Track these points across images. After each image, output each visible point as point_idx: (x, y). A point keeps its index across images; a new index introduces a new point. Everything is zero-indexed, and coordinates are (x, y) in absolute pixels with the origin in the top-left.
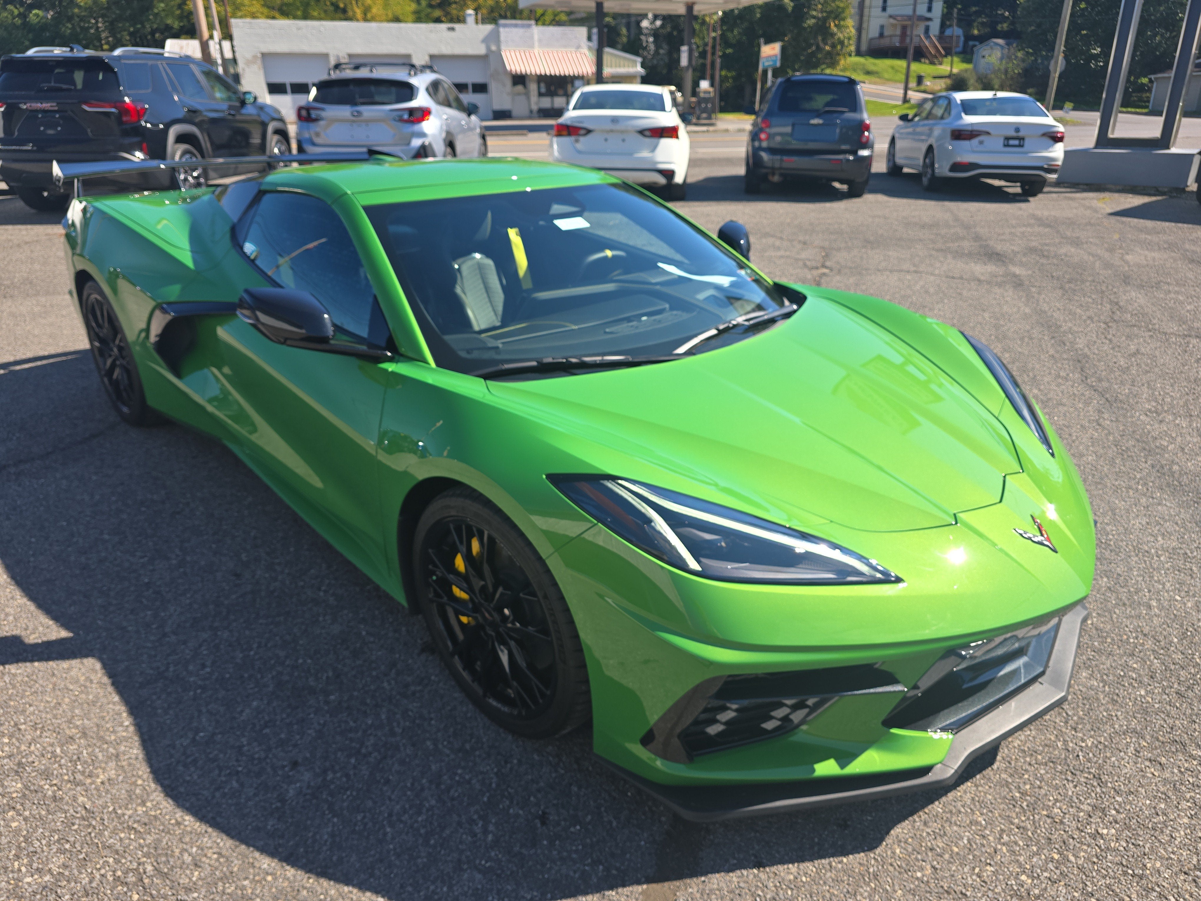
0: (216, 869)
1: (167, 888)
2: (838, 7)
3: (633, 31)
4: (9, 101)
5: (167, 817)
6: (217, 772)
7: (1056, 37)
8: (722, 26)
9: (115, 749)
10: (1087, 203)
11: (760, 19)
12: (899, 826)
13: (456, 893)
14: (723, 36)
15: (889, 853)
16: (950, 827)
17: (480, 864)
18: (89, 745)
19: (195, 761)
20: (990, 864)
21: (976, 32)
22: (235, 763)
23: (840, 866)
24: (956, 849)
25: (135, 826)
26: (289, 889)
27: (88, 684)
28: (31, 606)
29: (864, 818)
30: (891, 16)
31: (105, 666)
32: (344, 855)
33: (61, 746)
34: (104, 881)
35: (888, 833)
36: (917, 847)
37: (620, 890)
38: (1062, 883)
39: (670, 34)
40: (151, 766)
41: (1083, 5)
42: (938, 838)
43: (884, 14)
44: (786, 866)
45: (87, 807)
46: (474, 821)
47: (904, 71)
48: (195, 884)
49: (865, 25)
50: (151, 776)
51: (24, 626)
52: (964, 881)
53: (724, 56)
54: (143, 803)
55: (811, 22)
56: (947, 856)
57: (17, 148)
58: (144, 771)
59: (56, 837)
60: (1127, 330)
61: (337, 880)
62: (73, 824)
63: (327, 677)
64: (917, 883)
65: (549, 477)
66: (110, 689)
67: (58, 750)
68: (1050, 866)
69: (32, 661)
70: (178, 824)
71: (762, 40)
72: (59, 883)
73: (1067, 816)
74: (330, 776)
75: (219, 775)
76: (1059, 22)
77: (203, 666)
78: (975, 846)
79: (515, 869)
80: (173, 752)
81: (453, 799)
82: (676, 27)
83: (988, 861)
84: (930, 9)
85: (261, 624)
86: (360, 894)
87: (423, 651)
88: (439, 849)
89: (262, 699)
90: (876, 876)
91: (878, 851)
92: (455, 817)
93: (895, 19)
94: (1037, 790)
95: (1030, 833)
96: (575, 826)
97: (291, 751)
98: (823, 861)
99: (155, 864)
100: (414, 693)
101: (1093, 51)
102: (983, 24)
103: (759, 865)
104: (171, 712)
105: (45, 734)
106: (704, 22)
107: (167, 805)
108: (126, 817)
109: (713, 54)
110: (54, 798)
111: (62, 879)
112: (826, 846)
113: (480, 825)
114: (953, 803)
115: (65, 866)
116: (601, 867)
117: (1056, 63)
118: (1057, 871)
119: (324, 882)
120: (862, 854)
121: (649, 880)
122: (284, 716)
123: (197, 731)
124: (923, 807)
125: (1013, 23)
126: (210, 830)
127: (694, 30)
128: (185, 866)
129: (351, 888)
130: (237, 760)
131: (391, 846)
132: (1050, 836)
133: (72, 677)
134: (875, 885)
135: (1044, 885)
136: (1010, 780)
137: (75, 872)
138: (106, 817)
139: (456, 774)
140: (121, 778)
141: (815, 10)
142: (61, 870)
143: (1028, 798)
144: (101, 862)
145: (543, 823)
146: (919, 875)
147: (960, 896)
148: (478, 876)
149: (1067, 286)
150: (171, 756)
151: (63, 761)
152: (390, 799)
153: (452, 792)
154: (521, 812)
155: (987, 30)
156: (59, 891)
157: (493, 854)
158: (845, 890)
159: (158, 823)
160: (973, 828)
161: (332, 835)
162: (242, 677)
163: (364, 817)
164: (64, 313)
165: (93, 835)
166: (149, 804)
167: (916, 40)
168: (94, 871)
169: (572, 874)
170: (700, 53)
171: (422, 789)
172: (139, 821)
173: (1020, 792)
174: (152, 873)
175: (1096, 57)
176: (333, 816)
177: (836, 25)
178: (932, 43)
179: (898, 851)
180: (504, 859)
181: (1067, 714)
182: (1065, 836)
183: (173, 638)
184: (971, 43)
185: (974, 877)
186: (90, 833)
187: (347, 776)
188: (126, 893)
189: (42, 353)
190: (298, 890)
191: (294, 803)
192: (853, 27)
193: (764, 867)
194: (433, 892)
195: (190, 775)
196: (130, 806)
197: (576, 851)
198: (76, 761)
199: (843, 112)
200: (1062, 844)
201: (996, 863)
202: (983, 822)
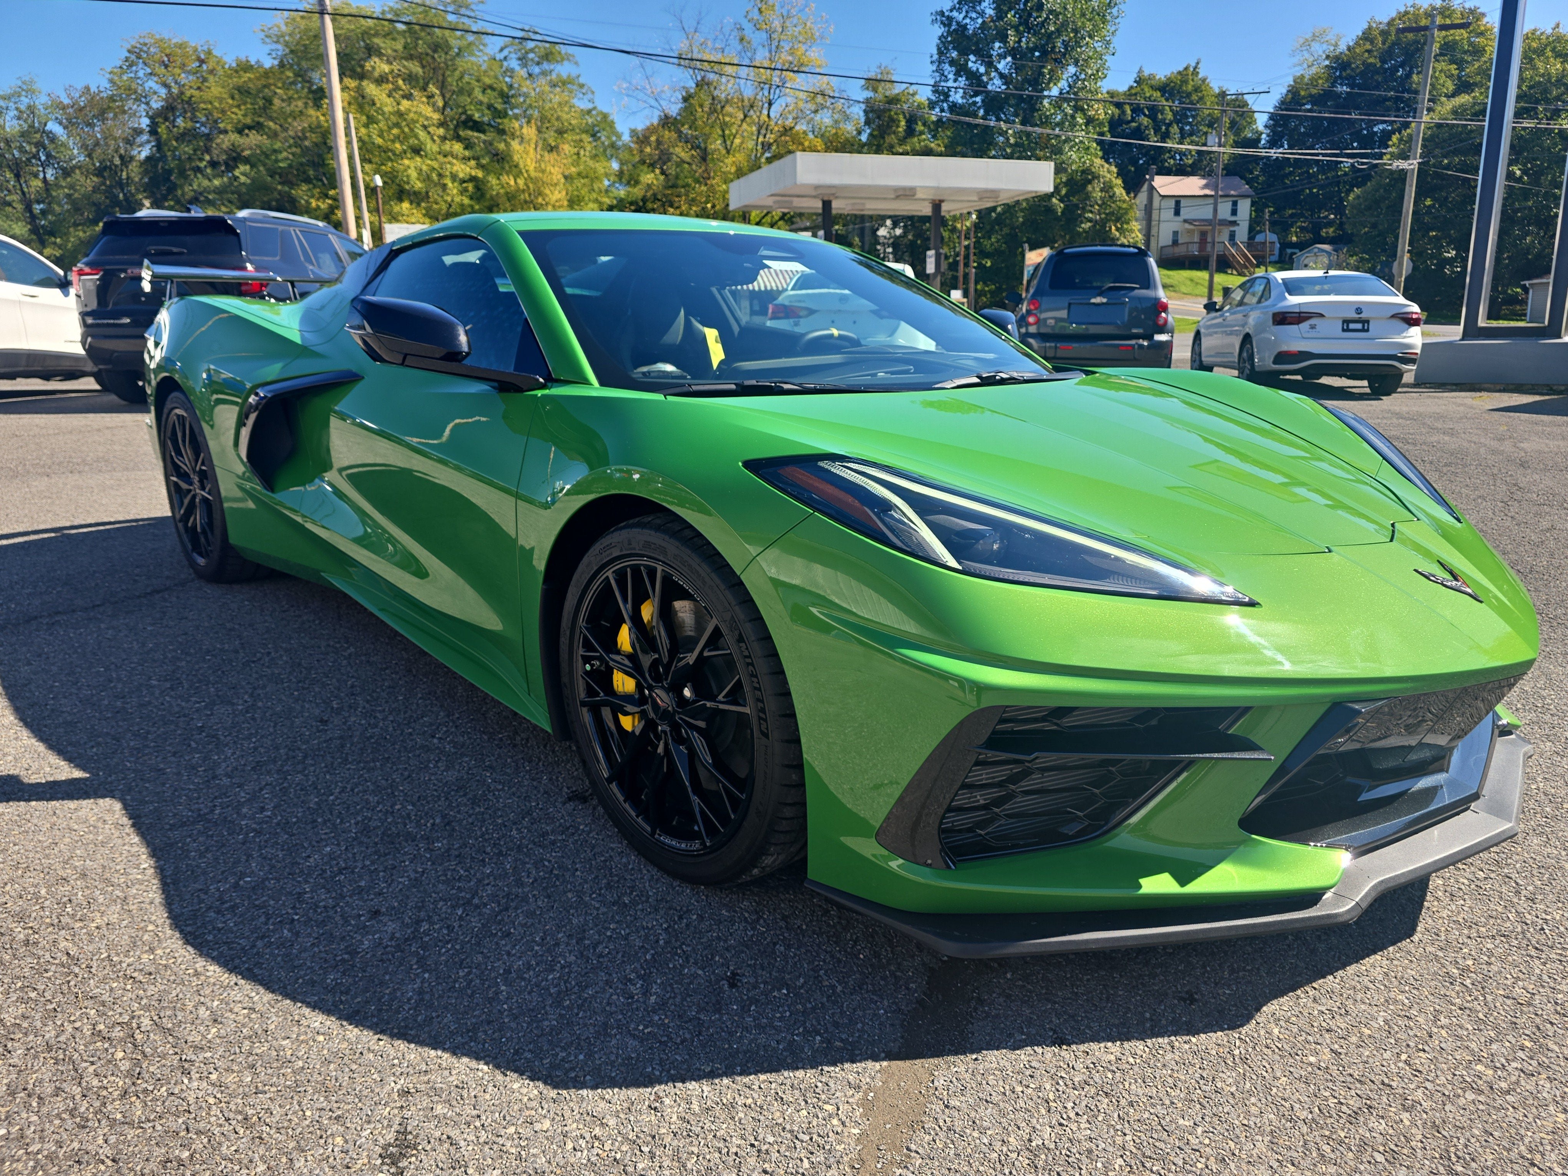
0: (244, 1026)
1: (168, 1046)
2: (1120, 208)
3: (867, 238)
4: (108, 267)
5: (183, 967)
6: (263, 919)
7: (1397, 238)
8: (975, 232)
9: (123, 891)
10: (1458, 401)
11: (1023, 223)
12: (1275, 1002)
13: (598, 1062)
14: (977, 243)
15: (1262, 1032)
16: (1354, 1004)
17: (636, 1029)
18: (87, 887)
19: (233, 908)
20: (1424, 1051)
21: (1294, 239)
22: (290, 911)
23: (1187, 1046)
24: (1367, 1032)
25: (135, 975)
26: (347, 1052)
27: (100, 824)
28: (41, 747)
29: (1220, 991)
30: (1185, 221)
31: (126, 807)
32: (434, 1014)
33: (49, 887)
34: (78, 1034)
35: (1258, 1010)
36: (1307, 1028)
37: (847, 1066)
38: (1544, 1076)
39: (912, 243)
40: (170, 911)
41: (1428, 202)
42: (1337, 1017)
43: (1177, 218)
44: (1102, 1045)
45: (72, 953)
46: (630, 980)
47: (1206, 284)
48: (210, 1042)
49: (1154, 231)
50: (168, 922)
51: (26, 766)
52: (1384, 1069)
53: (981, 267)
54: (152, 950)
55: (1087, 226)
56: (1354, 1039)
57: (112, 321)
58: (159, 916)
59: (19, 984)
60: (1536, 508)
61: (421, 1043)
62: (46, 971)
63: (433, 825)
64: (1310, 1069)
65: (748, 464)
66: (128, 830)
67: (43, 892)
68: (1520, 1054)
69: (29, 800)
70: (197, 974)
71: (1026, 246)
72: (12, 1036)
73: (1537, 997)
74: (425, 926)
75: (266, 924)
76: (1399, 221)
77: (263, 809)
78: (1396, 1029)
79: (688, 1036)
80: (203, 896)
81: (601, 956)
82: (920, 234)
83: (1420, 1047)
84: (1234, 212)
85: (349, 769)
86: (454, 1060)
87: (570, 799)
88: (576, 1011)
89: (338, 845)
90: (1244, 1060)
91: (1244, 1030)
92: (603, 976)
93: (1191, 223)
94: (1484, 966)
95: (1481, 1015)
96: (779, 990)
97: (372, 900)
98: (1160, 1040)
99: (155, 1018)
100: (553, 843)
101: (1446, 255)
102: (1302, 229)
103: (1060, 1041)
104: (209, 855)
105: (28, 874)
106: (954, 230)
107: (185, 954)
108: (124, 965)
109: (966, 265)
110: (27, 943)
111: (17, 1031)
112: (1164, 1022)
113: (638, 986)
114: (1357, 978)
115: (24, 1017)
116: (818, 1038)
117: (1401, 264)
118: (1532, 1062)
119: (401, 1045)
120: (1220, 1033)
121: (891, 1056)
122: (368, 863)
123: (242, 875)
124: (1310, 981)
125: (1341, 226)
126: (242, 982)
127: (942, 238)
128: (198, 1022)
129: (439, 1053)
130: (294, 908)
131: (505, 1006)
132: (1514, 1020)
133: (78, 817)
134: (1244, 1069)
135: (1514, 1079)
136: (1441, 954)
137: (38, 1024)
138: (94, 964)
139: (608, 929)
140: (125, 923)
141: (1091, 212)
142: (18, 1021)
143: (1472, 975)
144: (78, 1014)
145: (732, 985)
146: (1312, 1059)
147: (1381, 1087)
148: (632, 1043)
149: (1445, 470)
150: (201, 901)
151: (47, 903)
152: (509, 954)
153: (600, 948)
154: (700, 972)
155: (1309, 236)
156: (9, 1045)
157: (656, 1018)
158: (1197, 1075)
159: (169, 972)
160: (1391, 1007)
161: (420, 992)
162: (315, 821)
163: (469, 973)
164: (142, 486)
165: (72, 983)
166: (159, 952)
167: (1218, 249)
168: (66, 1024)
169: (774, 1044)
170: (950, 265)
171: (557, 944)
172: (141, 970)
173: (1458, 969)
174: (149, 1028)
175: (1450, 261)
176: (424, 972)
177: (1117, 229)
178: (1239, 250)
179: (1276, 1031)
180: (671, 1025)
181: (1517, 883)
182: (1538, 1020)
183: (226, 781)
184: (1289, 251)
185: (1401, 1065)
186: (69, 982)
187: (450, 928)
188: (107, 1050)
189: (106, 520)
190: (361, 1053)
191: (368, 956)
192: (1139, 231)
193: (1069, 1045)
194: (563, 1060)
195: (224, 922)
196: (132, 953)
197: (781, 1019)
198: (65, 903)
199: (1134, 289)
200: (1534, 1030)
201: (1433, 1049)
202: (1406, 1001)
